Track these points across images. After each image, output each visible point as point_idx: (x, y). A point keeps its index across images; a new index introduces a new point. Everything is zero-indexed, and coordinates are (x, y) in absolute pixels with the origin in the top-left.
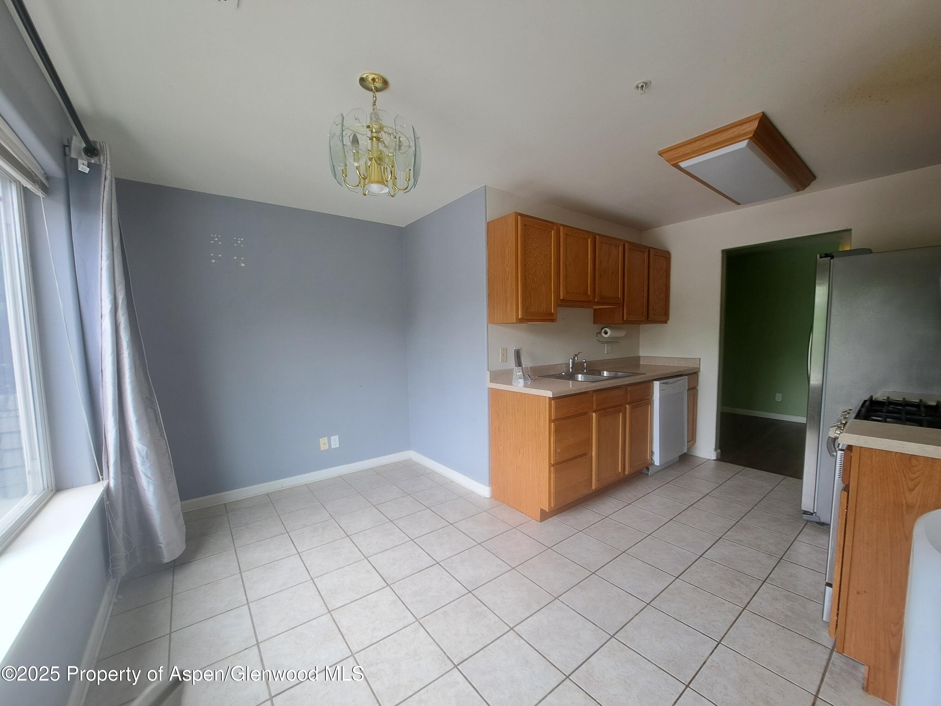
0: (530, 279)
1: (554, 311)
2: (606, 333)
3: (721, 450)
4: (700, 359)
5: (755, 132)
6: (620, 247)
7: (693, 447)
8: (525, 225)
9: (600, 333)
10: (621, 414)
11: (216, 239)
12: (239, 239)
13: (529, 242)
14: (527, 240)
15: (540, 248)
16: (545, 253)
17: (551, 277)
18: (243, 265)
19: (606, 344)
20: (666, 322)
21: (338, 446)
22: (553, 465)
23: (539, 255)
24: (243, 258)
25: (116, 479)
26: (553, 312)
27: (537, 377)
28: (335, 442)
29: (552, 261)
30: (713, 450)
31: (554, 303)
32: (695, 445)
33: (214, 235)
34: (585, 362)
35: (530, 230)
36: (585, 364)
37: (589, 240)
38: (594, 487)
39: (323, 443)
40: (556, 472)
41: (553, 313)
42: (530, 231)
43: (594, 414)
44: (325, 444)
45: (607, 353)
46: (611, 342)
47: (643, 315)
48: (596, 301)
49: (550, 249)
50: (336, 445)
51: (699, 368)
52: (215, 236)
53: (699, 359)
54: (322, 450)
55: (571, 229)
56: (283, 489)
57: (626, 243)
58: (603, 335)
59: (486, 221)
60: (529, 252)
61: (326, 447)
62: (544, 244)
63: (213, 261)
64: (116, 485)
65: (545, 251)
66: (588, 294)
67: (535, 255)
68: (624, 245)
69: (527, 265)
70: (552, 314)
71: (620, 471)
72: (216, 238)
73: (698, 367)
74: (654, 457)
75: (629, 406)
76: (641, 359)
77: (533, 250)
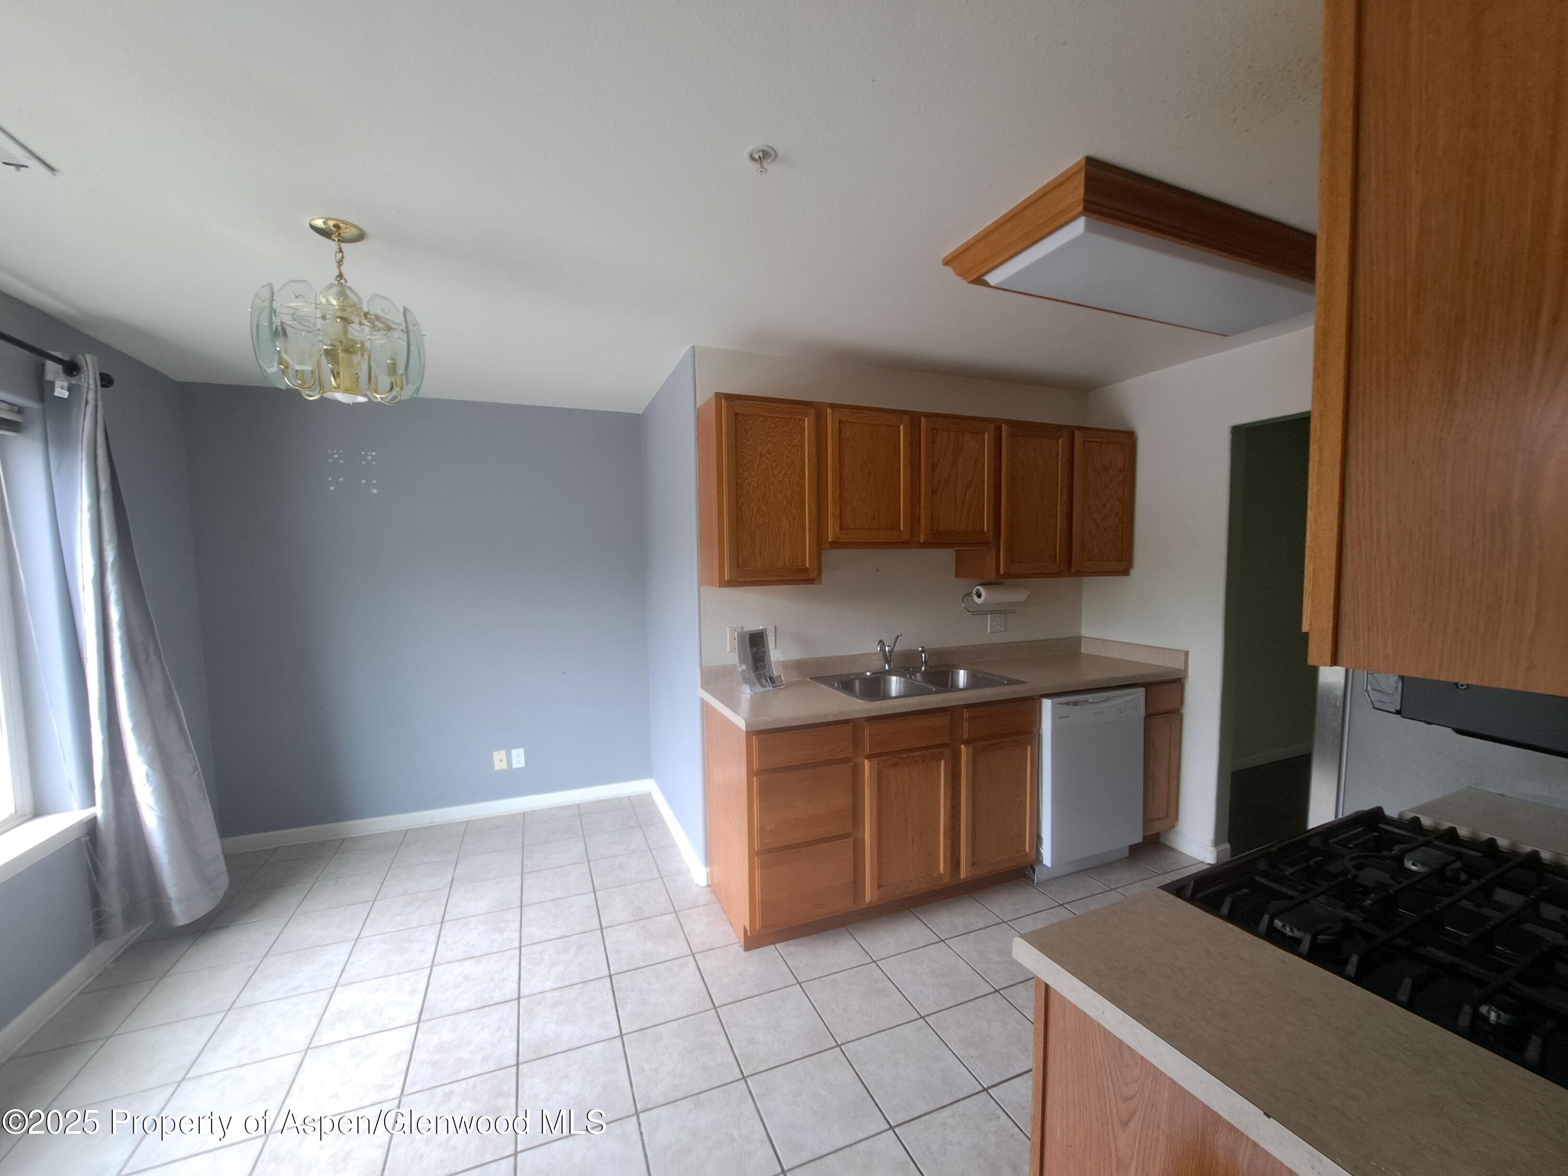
0: (753, 509)
1: (810, 564)
2: (979, 596)
3: (1231, 845)
4: (1187, 653)
5: (1085, 200)
6: (986, 434)
7: (1174, 830)
8: (736, 414)
9: (969, 594)
10: (943, 762)
11: (336, 456)
12: (369, 454)
13: (749, 443)
14: (744, 441)
15: (774, 452)
16: (789, 460)
17: (803, 503)
18: (375, 491)
19: (989, 615)
20: (1126, 572)
21: (522, 764)
22: (758, 854)
23: (774, 465)
24: (374, 482)
25: (105, 807)
26: (808, 566)
27: (808, 679)
28: (519, 758)
29: (805, 474)
30: (1210, 844)
31: (809, 548)
32: (1176, 828)
33: (332, 451)
34: (923, 651)
35: (751, 422)
36: (923, 655)
37: (902, 427)
38: (868, 898)
39: (499, 760)
40: (764, 866)
41: (808, 569)
42: (751, 424)
43: (867, 763)
44: (501, 761)
45: (990, 633)
46: (1000, 612)
47: (1056, 561)
48: (922, 541)
49: (801, 452)
50: (519, 763)
51: (1185, 671)
52: (335, 451)
53: (1184, 653)
54: (496, 769)
55: (854, 411)
56: (433, 824)
57: (1003, 425)
58: (975, 597)
59: (696, 407)
60: (749, 461)
61: (504, 765)
62: (785, 443)
63: (332, 488)
64: (106, 814)
65: (787, 457)
66: (900, 529)
67: (764, 466)
68: (999, 429)
69: (745, 485)
70: (805, 570)
71: (942, 870)
72: (335, 454)
73: (1183, 668)
74: (1042, 849)
75: (965, 746)
76: (1083, 642)
77: (758, 457)
